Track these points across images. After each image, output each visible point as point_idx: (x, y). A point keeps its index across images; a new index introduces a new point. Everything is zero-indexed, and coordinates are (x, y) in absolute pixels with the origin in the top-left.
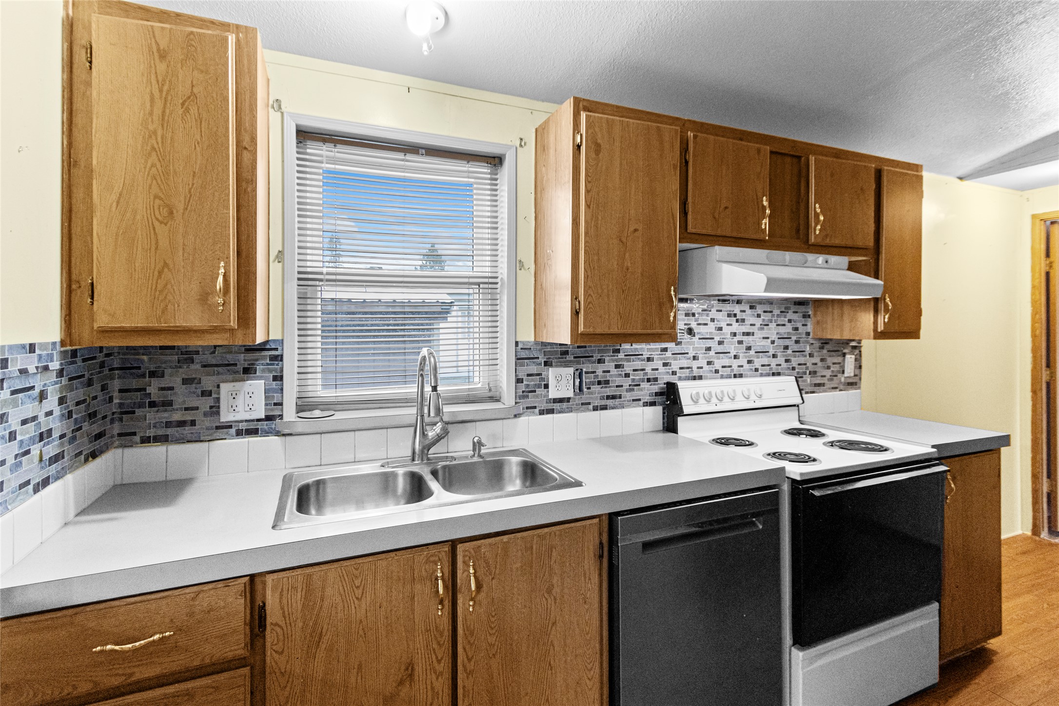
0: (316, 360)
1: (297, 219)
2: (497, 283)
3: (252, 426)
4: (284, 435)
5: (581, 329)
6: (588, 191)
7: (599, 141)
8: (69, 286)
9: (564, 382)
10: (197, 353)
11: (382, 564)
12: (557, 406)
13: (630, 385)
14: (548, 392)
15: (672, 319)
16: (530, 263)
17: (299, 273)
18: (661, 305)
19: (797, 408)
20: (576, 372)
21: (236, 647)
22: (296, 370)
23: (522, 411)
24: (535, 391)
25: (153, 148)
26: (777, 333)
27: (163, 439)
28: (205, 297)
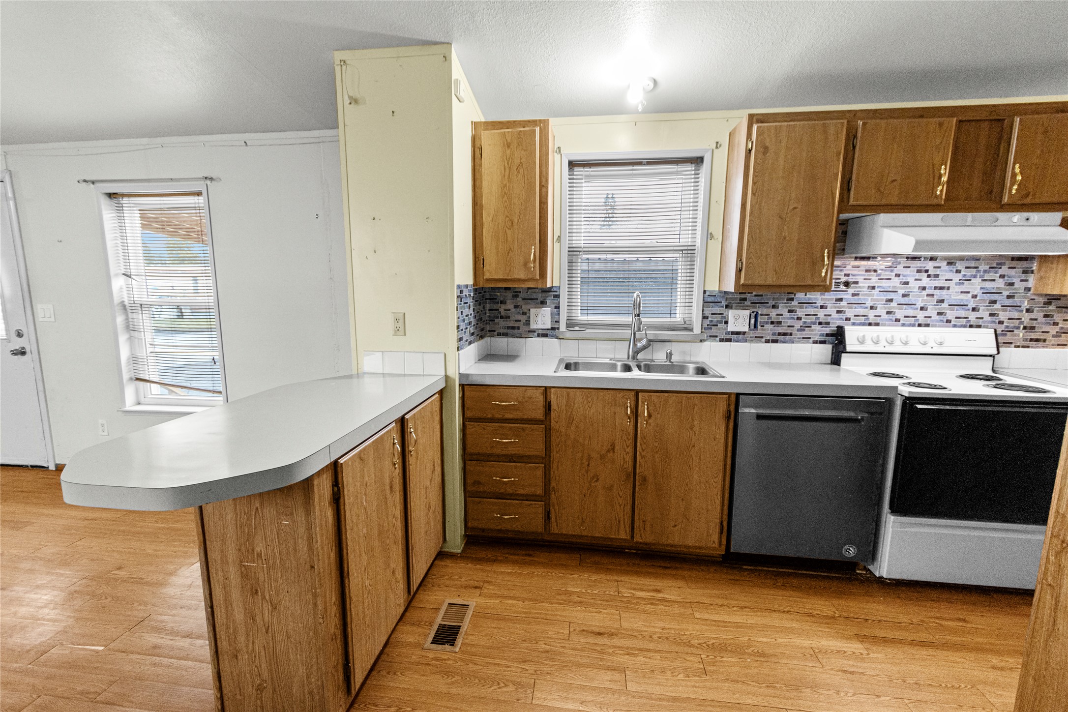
0: (578, 299)
1: (568, 216)
2: (695, 250)
3: (545, 332)
4: (560, 339)
5: (742, 281)
6: (754, 183)
7: (767, 144)
8: (475, 260)
9: (741, 320)
10: (520, 292)
11: (601, 393)
12: (734, 337)
13: (801, 326)
14: (727, 326)
15: (823, 274)
16: (718, 234)
17: (569, 248)
18: (814, 264)
19: (992, 358)
20: (752, 314)
21: (539, 414)
22: (567, 304)
23: (706, 338)
24: (717, 325)
25: (505, 193)
26: (981, 288)
27: (506, 335)
28: (526, 264)
